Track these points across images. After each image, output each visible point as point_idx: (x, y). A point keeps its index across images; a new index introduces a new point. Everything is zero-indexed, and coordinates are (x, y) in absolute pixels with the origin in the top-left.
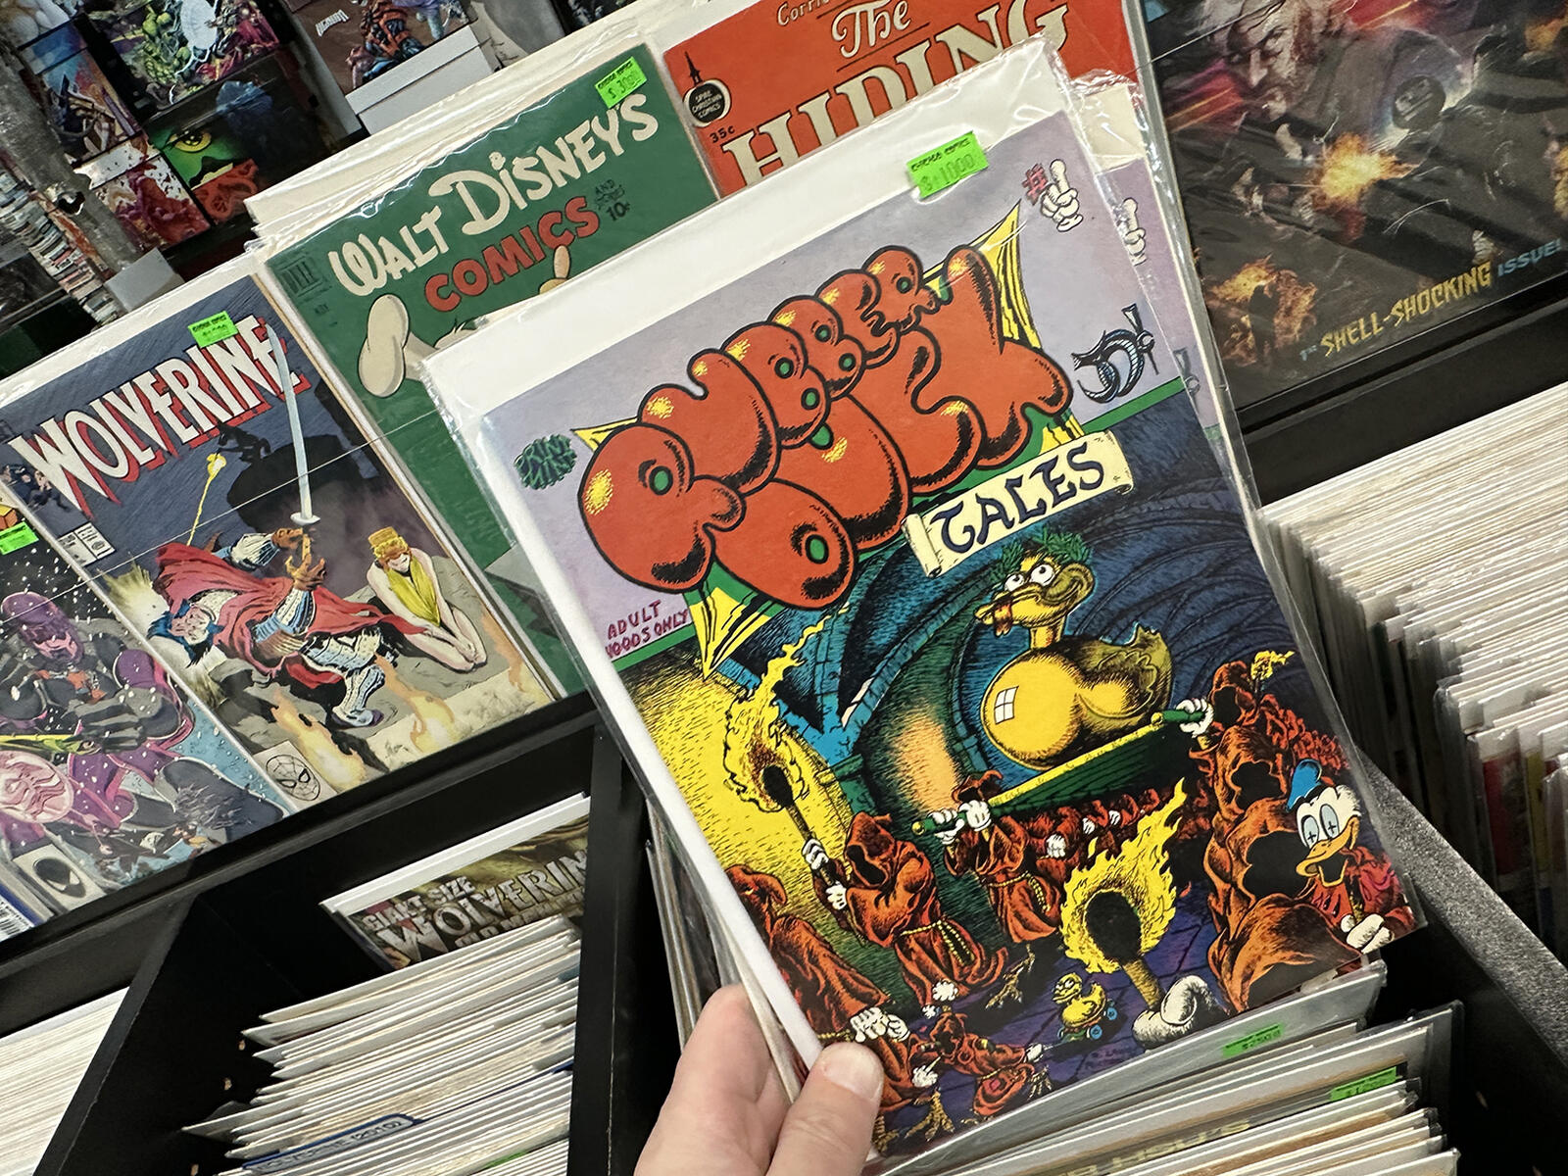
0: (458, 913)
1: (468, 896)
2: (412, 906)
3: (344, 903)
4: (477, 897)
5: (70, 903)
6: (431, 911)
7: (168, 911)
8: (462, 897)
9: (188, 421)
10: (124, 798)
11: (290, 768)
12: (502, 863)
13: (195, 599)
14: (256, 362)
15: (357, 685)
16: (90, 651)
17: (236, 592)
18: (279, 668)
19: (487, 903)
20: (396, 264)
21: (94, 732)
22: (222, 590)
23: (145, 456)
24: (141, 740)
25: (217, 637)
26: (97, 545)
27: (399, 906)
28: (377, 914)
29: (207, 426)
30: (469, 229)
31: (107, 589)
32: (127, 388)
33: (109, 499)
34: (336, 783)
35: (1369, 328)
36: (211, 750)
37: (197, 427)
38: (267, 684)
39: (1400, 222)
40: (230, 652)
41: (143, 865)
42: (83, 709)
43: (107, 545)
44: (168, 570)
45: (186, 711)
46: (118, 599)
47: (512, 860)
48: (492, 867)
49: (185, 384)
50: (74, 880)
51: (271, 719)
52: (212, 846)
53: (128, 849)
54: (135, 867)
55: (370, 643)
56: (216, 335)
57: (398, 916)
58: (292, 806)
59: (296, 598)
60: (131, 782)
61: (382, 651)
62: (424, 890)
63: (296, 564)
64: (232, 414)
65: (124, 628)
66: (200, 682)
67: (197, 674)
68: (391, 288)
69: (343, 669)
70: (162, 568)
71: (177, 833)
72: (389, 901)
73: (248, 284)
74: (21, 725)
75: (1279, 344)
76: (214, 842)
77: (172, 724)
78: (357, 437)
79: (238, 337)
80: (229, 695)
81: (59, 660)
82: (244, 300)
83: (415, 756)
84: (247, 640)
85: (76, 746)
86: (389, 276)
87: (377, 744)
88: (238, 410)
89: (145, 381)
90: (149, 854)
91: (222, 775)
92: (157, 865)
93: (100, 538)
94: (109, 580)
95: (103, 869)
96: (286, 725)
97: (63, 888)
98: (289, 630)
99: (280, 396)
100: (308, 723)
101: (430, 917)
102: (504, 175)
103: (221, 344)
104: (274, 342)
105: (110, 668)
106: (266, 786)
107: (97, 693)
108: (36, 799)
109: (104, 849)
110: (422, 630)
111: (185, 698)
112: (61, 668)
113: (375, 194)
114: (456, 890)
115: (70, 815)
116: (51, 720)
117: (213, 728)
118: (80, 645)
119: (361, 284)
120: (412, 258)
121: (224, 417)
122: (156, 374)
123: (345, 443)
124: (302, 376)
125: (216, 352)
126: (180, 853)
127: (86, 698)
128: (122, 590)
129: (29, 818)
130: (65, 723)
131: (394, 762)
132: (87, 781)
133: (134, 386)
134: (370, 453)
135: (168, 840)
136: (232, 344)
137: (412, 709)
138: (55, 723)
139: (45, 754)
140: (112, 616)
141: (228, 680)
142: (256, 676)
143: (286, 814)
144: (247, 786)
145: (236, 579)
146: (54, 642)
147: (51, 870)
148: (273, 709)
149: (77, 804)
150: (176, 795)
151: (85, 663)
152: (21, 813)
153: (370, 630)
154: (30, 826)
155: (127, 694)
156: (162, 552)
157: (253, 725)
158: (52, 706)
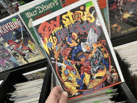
2: (30, 75)
3: (24, 74)
4: (36, 75)
7: (8, 73)
11: (20, 62)
13: (12, 45)
14: (18, 23)
15: (26, 55)
16: (2, 49)
18: (19, 52)
21: (2, 56)
22: (14, 45)
23: (7, 31)
24: (6, 58)
31: (3, 43)
33: (4, 35)
34: (24, 63)
35: (126, 31)
37: (12, 29)
39: (130, 21)
41: (6, 69)
44: (9, 42)
47: (40, 72)
48: (38, 73)
49: (11, 25)
53: (5, 67)
55: (28, 51)
58: (20, 65)
59: (21, 46)
60: (5, 61)
61: (29, 52)
62: (32, 74)
63: (21, 43)
64: (16, 28)
65: (5, 47)
67: (12, 52)
69: (25, 53)
72: (28, 75)
73: (17, 15)
75: (117, 32)
76: (13, 68)
83: (32, 62)
85: (0, 58)
86: (31, 16)
87: (28, 60)
91: (14, 62)
93: (3, 39)
95: (3, 69)
96: (20, 58)
98: (20, 49)
100: (22, 58)
101: (32, 76)
102: (43, 7)
103: (15, 21)
105: (3, 51)
106: (18, 63)
107: (2, 53)
109: (3, 67)
110: (33, 50)
113: (30, 8)
114: (34, 74)
117: (13, 57)
119: (28, 17)
120: (34, 15)
122: (8, 23)
123: (26, 32)
124: (22, 25)
126: (10, 68)
128: (5, 44)
131: (30, 62)
132: (1, 61)
133: (6, 24)
137: (32, 58)
141: (15, 53)
148: (19, 56)
150: (9, 63)
153: (28, 50)
155: (5, 53)
156: (9, 40)
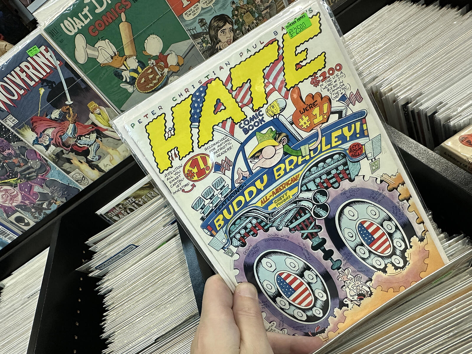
0: (132, 208)
1: (134, 202)
2: (120, 208)
3: (101, 211)
4: (137, 202)
5: (26, 228)
6: (125, 208)
7: (55, 223)
8: (133, 203)
9: (32, 79)
10: (35, 194)
11: (79, 176)
12: (141, 191)
13: (44, 132)
14: (47, 59)
15: (92, 149)
16: (18, 152)
17: (54, 128)
18: (70, 148)
19: (140, 203)
20: (80, 25)
21: (23, 176)
22: (50, 128)
23: (22, 92)
24: (37, 176)
25: (52, 142)
26: (14, 120)
27: (117, 208)
28: (112, 212)
29: (37, 80)
30: (97, 11)
31: (19, 133)
32: (13, 73)
33: (14, 106)
34: (92, 179)
36: (57, 175)
37: (35, 81)
38: (68, 153)
40: (56, 145)
41: (45, 212)
42: (19, 170)
43: (16, 120)
44: (34, 124)
45: (48, 165)
46: (22, 135)
47: (144, 189)
49: (29, 69)
50: (26, 221)
51: (71, 163)
52: (62, 204)
53: (39, 209)
54: (42, 214)
55: (94, 136)
56: (34, 53)
57: (117, 211)
58: (82, 187)
59: (71, 126)
60: (37, 189)
61: (97, 138)
62: (122, 203)
63: (69, 117)
64: (43, 75)
65: (26, 143)
66: (50, 156)
67: (48, 153)
68: (80, 32)
69: (88, 145)
70: (33, 124)
71: (52, 201)
72: (114, 208)
73: (40, 36)
74: (3, 178)
76: (62, 202)
77: (44, 169)
78: (78, 76)
79: (41, 52)
80: (58, 158)
81: (10, 156)
82: (40, 41)
83: (112, 167)
84: (60, 141)
85: (19, 181)
86: (78, 28)
87: (101, 165)
88: (45, 74)
89: (17, 70)
90: (46, 209)
91: (61, 182)
92: (48, 212)
93: (14, 118)
94: (19, 130)
95: (33, 216)
96: (75, 164)
97: (23, 224)
98: (72, 137)
99: (56, 68)
100: (81, 163)
101: (125, 210)
103: (36, 55)
104: (51, 53)
105: (24, 156)
106: (74, 183)
107: (22, 164)
108: (11, 199)
109: (33, 210)
110: (107, 130)
111: (47, 161)
112: (11, 159)
113: (69, 5)
114: (131, 201)
115: (21, 202)
116: (11, 174)
117: (56, 168)
118: (14, 151)
119: (71, 32)
120: (83, 22)
121: (41, 76)
122: (20, 67)
123: (76, 79)
124: (60, 61)
125: (35, 57)
126: (54, 207)
127: (19, 166)
128: (23, 133)
129: (10, 205)
130: (15, 175)
131: (107, 169)
132: (25, 191)
133: (15, 71)
134: (83, 80)
135: (50, 204)
136: (39, 55)
138: (12, 175)
139: (11, 185)
140: (22, 141)
141: (57, 154)
142: (65, 151)
143: (81, 190)
144: (69, 184)
145: (54, 124)
146: (7, 151)
147: (19, 220)
148: (71, 160)
149: (23, 197)
150: (49, 190)
151: (17, 156)
152: (7, 204)
153: (93, 132)
154: (10, 207)
155: (31, 163)
156: (32, 119)
157: (67, 166)
158: (10, 171)
